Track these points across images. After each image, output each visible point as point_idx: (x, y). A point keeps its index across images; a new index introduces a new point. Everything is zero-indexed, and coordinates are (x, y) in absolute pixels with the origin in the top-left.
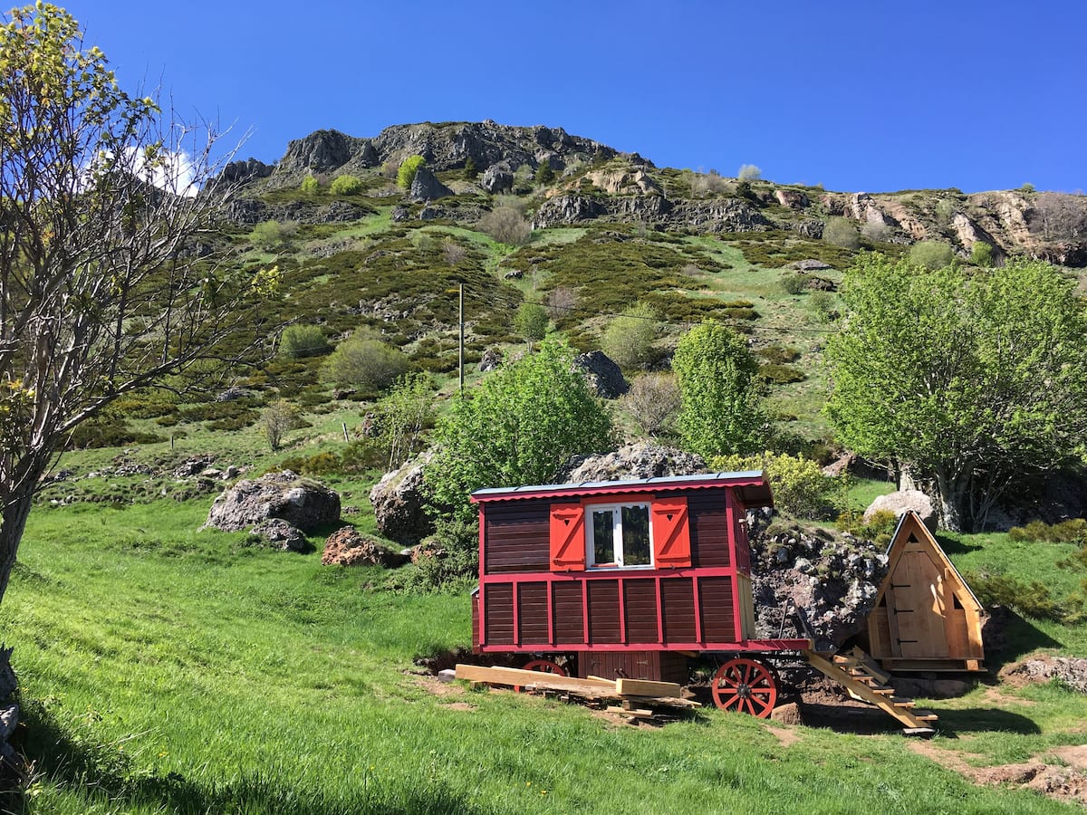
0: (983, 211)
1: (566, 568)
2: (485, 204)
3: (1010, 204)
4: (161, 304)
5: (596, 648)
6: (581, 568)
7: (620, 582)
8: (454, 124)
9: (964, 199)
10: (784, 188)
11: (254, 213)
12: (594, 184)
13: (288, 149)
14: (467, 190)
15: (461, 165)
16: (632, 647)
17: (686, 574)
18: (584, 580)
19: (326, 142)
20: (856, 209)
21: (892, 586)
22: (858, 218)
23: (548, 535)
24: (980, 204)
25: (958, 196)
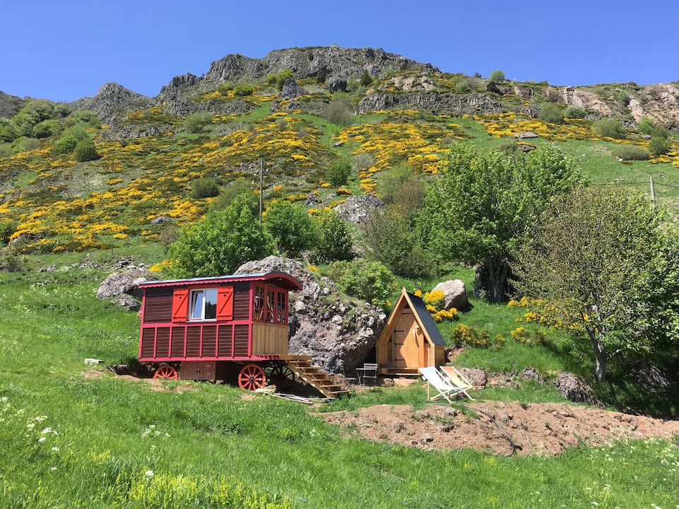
0: (650, 97)
1: (177, 320)
2: (326, 100)
3: (668, 92)
4: (128, 165)
5: (189, 359)
6: (184, 320)
7: (202, 327)
8: (311, 48)
9: (638, 90)
10: (519, 84)
11: (187, 108)
12: (396, 85)
13: (210, 67)
14: (318, 90)
15: (314, 75)
16: (203, 359)
17: (228, 323)
18: (186, 326)
19: (233, 61)
20: (565, 97)
21: (395, 331)
22: (567, 103)
23: (172, 304)
24: (648, 92)
25: (634, 87)
